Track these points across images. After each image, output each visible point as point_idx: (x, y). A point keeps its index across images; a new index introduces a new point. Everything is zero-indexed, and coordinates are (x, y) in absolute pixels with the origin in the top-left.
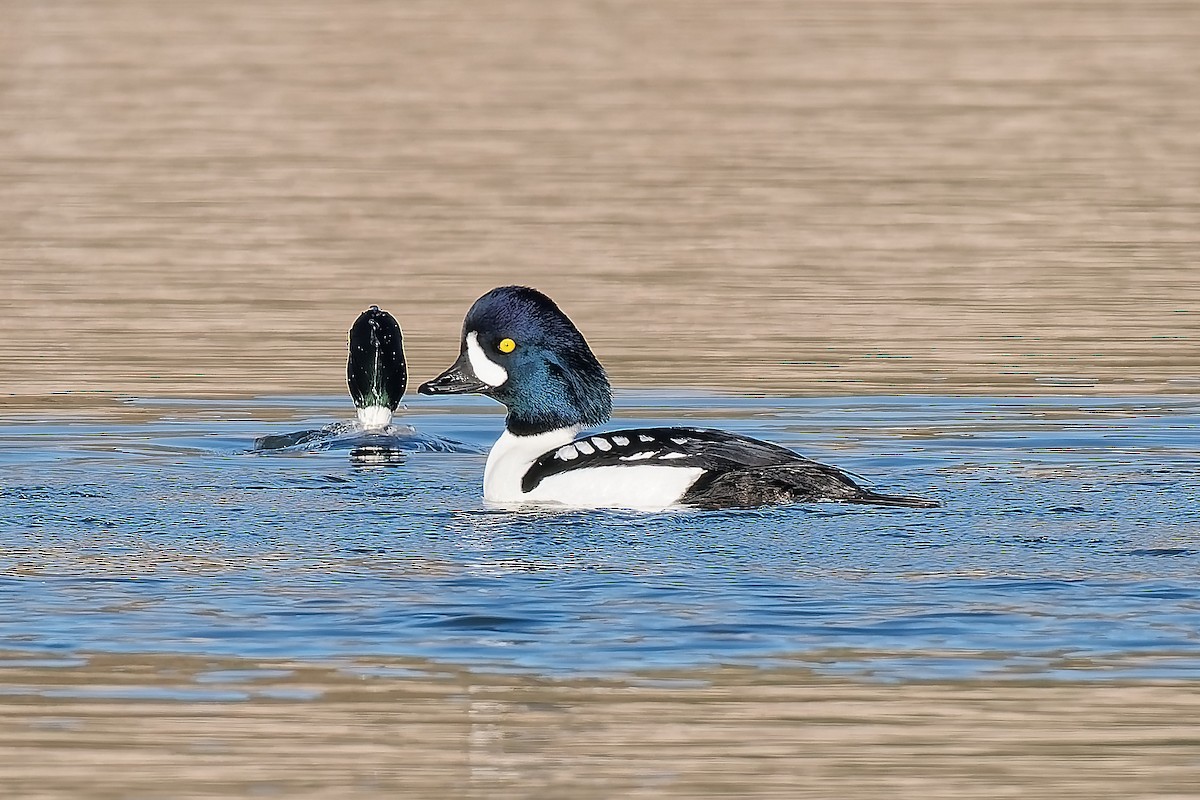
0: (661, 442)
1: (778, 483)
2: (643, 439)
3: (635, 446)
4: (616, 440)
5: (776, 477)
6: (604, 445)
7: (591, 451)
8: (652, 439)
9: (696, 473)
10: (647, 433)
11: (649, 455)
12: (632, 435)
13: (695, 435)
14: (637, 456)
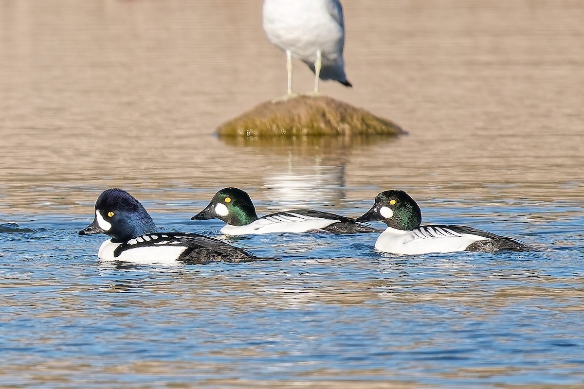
0: (171, 238)
1: (216, 253)
2: (163, 236)
3: (161, 239)
4: (152, 236)
5: (216, 250)
6: (147, 239)
7: (142, 241)
8: (167, 236)
9: (184, 248)
10: (165, 234)
11: (165, 242)
12: (159, 235)
13: (184, 235)
14: (161, 243)
